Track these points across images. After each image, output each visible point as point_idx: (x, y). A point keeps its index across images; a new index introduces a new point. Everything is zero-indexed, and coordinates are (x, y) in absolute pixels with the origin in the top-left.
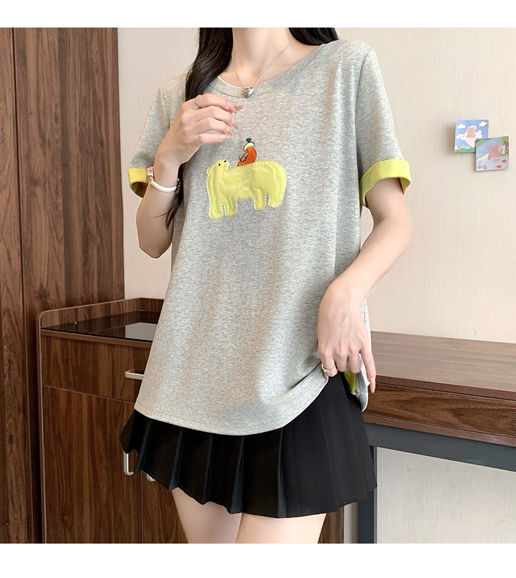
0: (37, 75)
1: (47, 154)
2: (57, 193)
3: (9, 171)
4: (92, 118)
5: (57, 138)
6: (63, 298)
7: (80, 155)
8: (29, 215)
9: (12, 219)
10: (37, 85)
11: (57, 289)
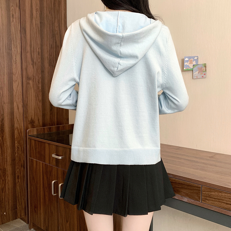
0: (31, 37)
1: (34, 67)
2: (39, 83)
3: (18, 75)
4: (55, 52)
5: (39, 61)
6: (41, 123)
7: (49, 67)
8: (27, 91)
9: (19, 93)
10: (31, 41)
11: (39, 120)
